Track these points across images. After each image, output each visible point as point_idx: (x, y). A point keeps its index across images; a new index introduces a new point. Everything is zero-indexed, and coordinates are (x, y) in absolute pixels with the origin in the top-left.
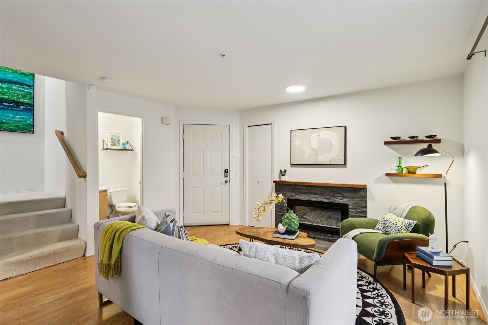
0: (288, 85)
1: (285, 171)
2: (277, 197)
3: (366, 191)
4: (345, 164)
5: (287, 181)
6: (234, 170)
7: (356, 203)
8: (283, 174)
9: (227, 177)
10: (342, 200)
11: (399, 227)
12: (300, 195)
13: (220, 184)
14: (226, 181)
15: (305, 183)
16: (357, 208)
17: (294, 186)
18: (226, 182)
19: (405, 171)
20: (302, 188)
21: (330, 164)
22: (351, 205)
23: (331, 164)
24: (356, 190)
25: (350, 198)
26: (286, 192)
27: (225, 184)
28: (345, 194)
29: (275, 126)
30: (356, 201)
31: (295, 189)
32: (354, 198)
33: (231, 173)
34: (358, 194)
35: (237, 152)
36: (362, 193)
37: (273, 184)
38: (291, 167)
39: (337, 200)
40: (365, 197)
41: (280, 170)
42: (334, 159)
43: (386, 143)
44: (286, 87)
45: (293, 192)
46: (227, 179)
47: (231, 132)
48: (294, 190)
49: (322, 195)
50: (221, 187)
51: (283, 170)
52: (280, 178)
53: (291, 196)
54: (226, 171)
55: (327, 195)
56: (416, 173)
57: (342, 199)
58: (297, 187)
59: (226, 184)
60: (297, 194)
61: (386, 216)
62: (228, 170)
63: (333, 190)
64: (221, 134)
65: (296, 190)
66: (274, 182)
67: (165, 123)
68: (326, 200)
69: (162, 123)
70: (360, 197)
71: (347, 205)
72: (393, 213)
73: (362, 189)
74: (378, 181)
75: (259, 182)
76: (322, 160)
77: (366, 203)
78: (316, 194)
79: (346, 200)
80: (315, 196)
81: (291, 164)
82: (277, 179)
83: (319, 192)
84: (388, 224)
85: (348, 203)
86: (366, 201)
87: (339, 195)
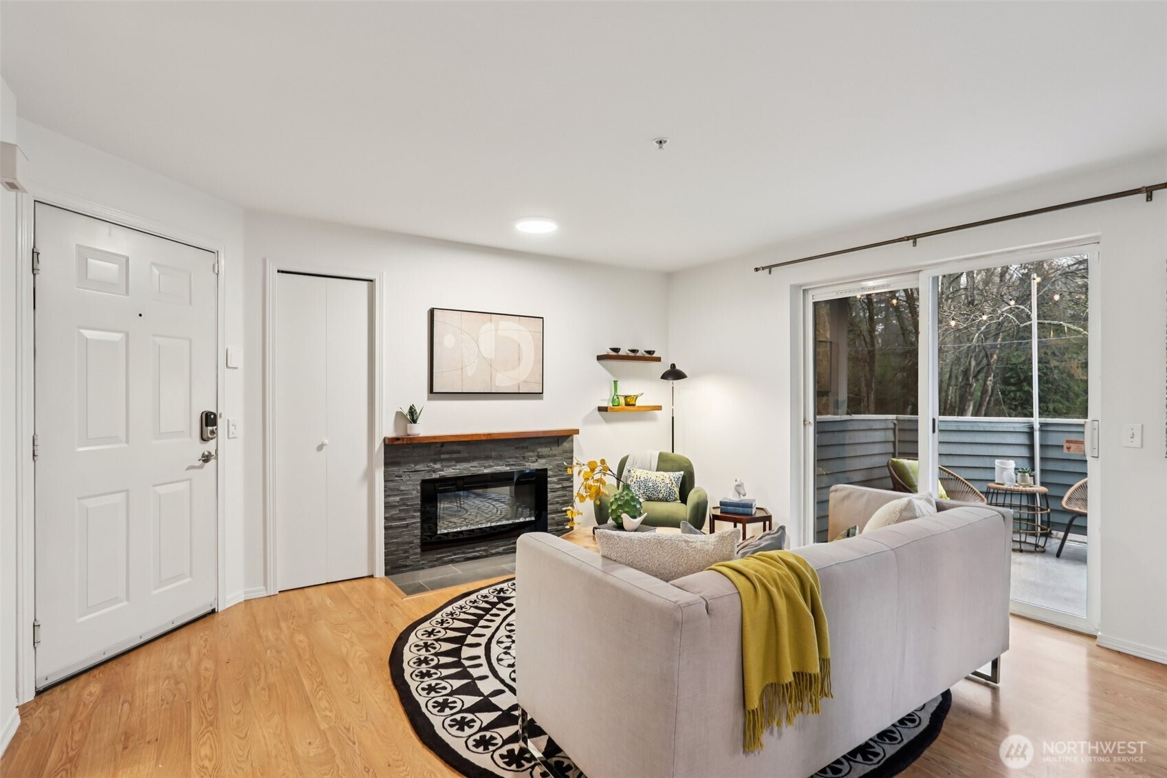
3: (572, 441)
4: (542, 392)
5: (421, 434)
6: (232, 416)
7: (558, 465)
9: (209, 440)
10: (536, 464)
11: (669, 485)
12: (453, 466)
13: (186, 468)
14: (205, 454)
16: (560, 473)
17: (438, 445)
18: (206, 458)
19: (622, 401)
20: (456, 448)
22: (550, 470)
23: (520, 391)
24: (558, 440)
25: (549, 456)
26: (416, 463)
27: (201, 467)
28: (541, 450)
30: (558, 460)
31: (440, 453)
32: (555, 456)
33: (222, 426)
34: (560, 448)
35: (237, 353)
36: (566, 445)
38: (430, 399)
39: (527, 464)
40: (572, 451)
42: (525, 382)
43: (600, 358)
45: (435, 461)
46: (210, 446)
47: (220, 277)
48: (437, 457)
50: (190, 480)
53: (429, 471)
54: (209, 420)
55: (510, 458)
56: (634, 405)
57: (537, 461)
58: (444, 449)
59: (206, 465)
60: (444, 464)
62: (213, 415)
63: (521, 445)
65: (442, 456)
68: (508, 468)
70: (565, 452)
71: (546, 470)
73: (567, 437)
74: (588, 420)
75: (320, 448)
76: (504, 382)
78: (487, 458)
79: (543, 461)
80: (486, 463)
81: (431, 391)
82: (392, 433)
83: (494, 454)
84: (650, 484)
85: (545, 467)
86: (572, 458)
87: (532, 454)
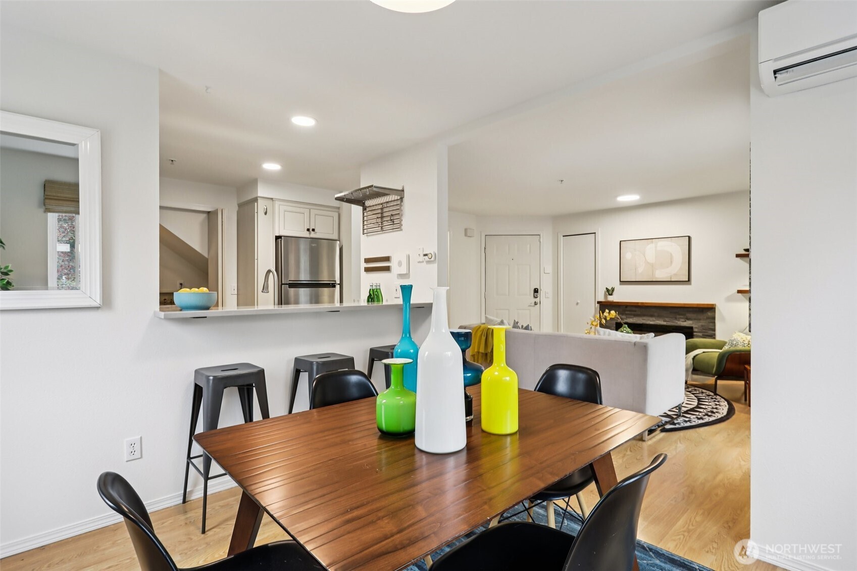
0: (619, 195)
1: (613, 290)
2: (609, 313)
3: (715, 312)
4: (689, 280)
5: (615, 301)
6: (545, 290)
7: (702, 326)
8: (610, 293)
9: (537, 297)
10: (685, 323)
12: (632, 318)
13: (528, 305)
14: (535, 302)
15: (638, 303)
16: (704, 331)
17: (624, 307)
18: (536, 304)
20: (634, 309)
21: (669, 280)
22: (696, 328)
23: (672, 280)
24: (703, 311)
25: (695, 319)
27: (534, 306)
28: (689, 315)
29: (599, 235)
30: (702, 323)
31: (625, 310)
32: (700, 320)
33: (542, 293)
34: (704, 315)
35: (549, 268)
36: (709, 314)
37: (597, 305)
38: (620, 284)
39: (679, 322)
40: (714, 318)
41: (607, 288)
42: (675, 275)
43: (738, 256)
44: (616, 196)
45: (622, 314)
46: (537, 300)
47: (541, 243)
48: (624, 312)
49: (659, 317)
50: (530, 310)
51: (610, 288)
52: (606, 297)
53: (620, 319)
54: (536, 291)
55: (667, 317)
57: (685, 321)
58: (628, 309)
59: (536, 306)
60: (628, 316)
61: (734, 335)
62: (538, 289)
63: (675, 311)
64: (528, 246)
65: (626, 312)
66: (598, 302)
67: (468, 235)
68: (665, 323)
69: (466, 235)
70: (708, 318)
71: (692, 328)
72: (744, 332)
73: (711, 309)
74: (729, 299)
75: (577, 304)
76: (660, 275)
77: (715, 326)
78: (652, 316)
79: (690, 322)
80: (651, 319)
81: (620, 281)
82: (602, 299)
83: (656, 314)
84: (735, 342)
85: (692, 326)
86: (714, 323)
87: (682, 317)
